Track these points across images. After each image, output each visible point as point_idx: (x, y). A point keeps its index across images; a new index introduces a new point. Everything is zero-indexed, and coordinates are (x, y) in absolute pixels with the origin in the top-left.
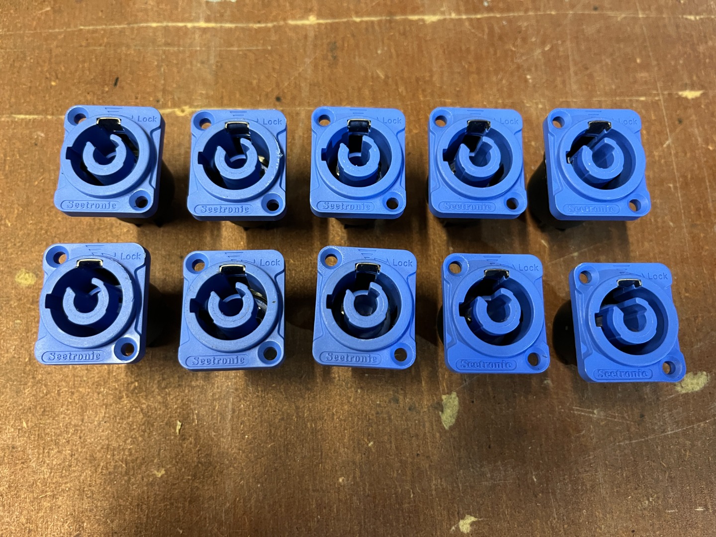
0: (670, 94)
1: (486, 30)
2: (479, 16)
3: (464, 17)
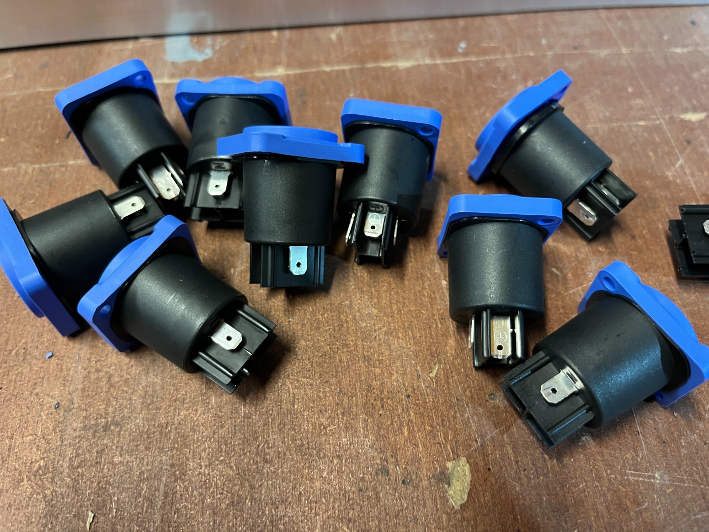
0: (671, 118)
1: (463, 72)
2: (454, 60)
3: (439, 62)
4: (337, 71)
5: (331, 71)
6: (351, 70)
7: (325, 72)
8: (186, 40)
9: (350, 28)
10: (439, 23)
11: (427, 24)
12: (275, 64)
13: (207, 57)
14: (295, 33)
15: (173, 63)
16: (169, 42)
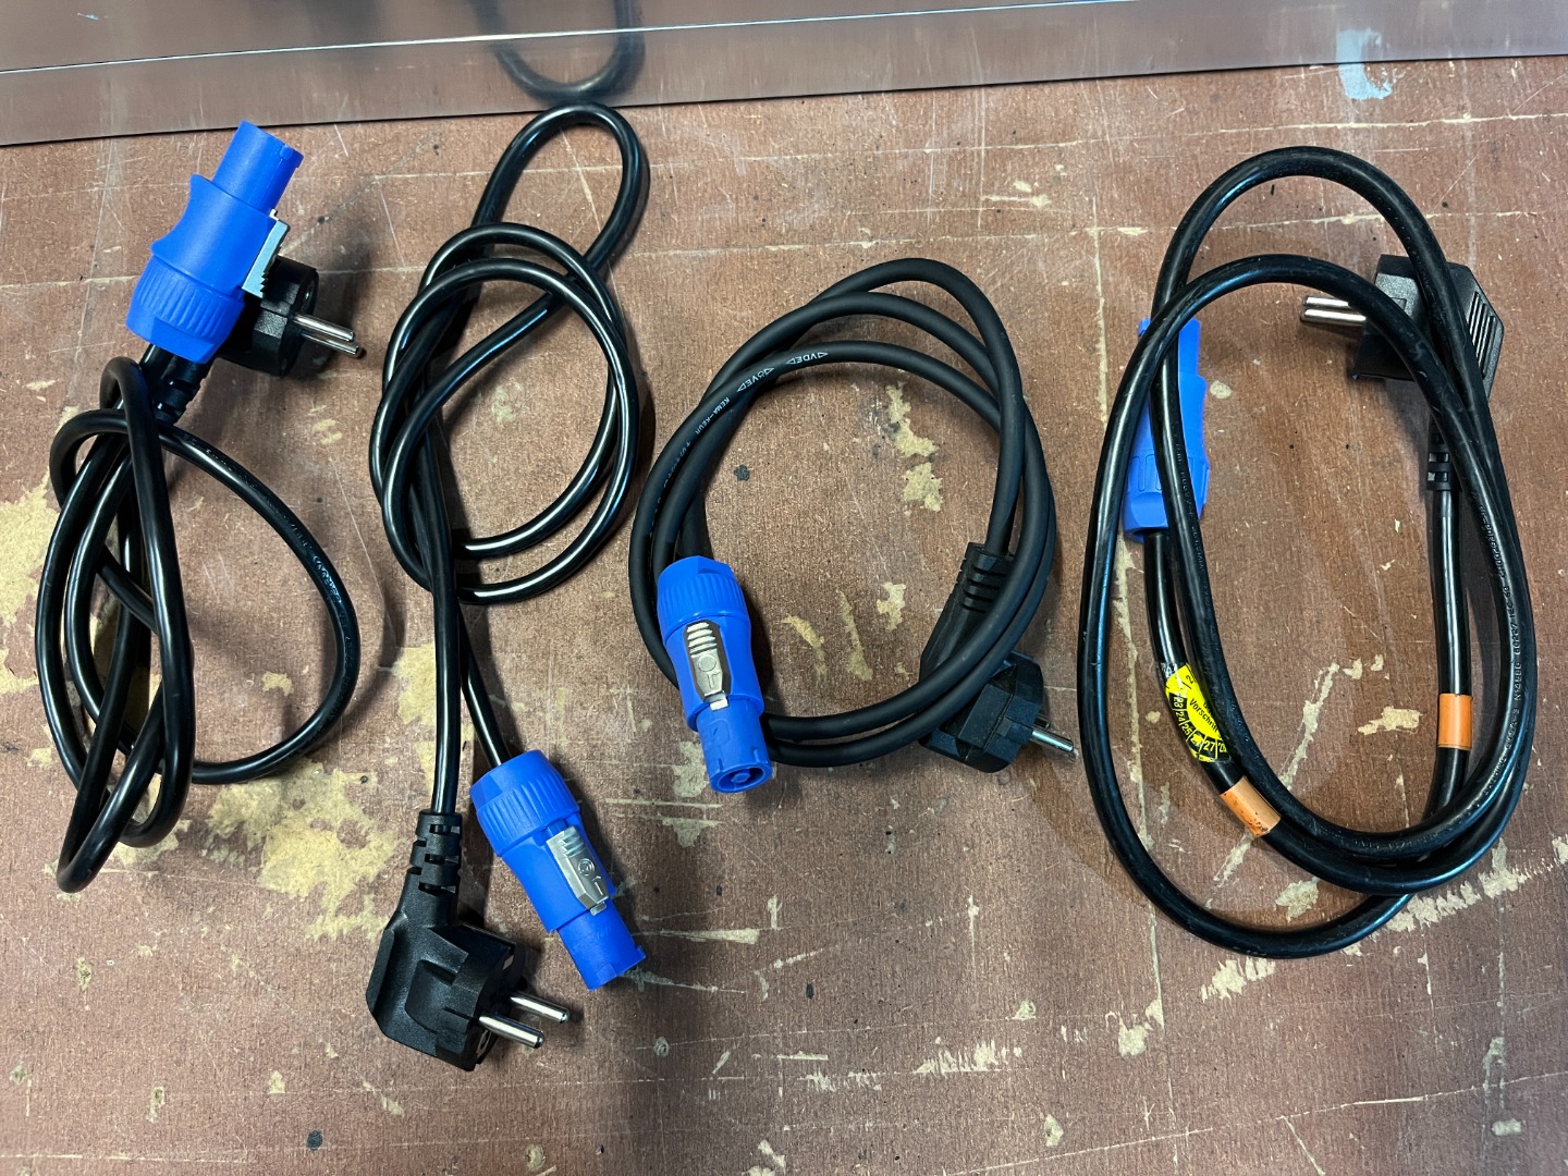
4: (1524, 120)
5: (1518, 120)
6: (1536, 120)
7: (1511, 121)
8: (1359, 70)
9: (1530, 62)
12: (1461, 109)
13: (1387, 94)
14: (1473, 65)
15: (1354, 100)
16: (1341, 68)
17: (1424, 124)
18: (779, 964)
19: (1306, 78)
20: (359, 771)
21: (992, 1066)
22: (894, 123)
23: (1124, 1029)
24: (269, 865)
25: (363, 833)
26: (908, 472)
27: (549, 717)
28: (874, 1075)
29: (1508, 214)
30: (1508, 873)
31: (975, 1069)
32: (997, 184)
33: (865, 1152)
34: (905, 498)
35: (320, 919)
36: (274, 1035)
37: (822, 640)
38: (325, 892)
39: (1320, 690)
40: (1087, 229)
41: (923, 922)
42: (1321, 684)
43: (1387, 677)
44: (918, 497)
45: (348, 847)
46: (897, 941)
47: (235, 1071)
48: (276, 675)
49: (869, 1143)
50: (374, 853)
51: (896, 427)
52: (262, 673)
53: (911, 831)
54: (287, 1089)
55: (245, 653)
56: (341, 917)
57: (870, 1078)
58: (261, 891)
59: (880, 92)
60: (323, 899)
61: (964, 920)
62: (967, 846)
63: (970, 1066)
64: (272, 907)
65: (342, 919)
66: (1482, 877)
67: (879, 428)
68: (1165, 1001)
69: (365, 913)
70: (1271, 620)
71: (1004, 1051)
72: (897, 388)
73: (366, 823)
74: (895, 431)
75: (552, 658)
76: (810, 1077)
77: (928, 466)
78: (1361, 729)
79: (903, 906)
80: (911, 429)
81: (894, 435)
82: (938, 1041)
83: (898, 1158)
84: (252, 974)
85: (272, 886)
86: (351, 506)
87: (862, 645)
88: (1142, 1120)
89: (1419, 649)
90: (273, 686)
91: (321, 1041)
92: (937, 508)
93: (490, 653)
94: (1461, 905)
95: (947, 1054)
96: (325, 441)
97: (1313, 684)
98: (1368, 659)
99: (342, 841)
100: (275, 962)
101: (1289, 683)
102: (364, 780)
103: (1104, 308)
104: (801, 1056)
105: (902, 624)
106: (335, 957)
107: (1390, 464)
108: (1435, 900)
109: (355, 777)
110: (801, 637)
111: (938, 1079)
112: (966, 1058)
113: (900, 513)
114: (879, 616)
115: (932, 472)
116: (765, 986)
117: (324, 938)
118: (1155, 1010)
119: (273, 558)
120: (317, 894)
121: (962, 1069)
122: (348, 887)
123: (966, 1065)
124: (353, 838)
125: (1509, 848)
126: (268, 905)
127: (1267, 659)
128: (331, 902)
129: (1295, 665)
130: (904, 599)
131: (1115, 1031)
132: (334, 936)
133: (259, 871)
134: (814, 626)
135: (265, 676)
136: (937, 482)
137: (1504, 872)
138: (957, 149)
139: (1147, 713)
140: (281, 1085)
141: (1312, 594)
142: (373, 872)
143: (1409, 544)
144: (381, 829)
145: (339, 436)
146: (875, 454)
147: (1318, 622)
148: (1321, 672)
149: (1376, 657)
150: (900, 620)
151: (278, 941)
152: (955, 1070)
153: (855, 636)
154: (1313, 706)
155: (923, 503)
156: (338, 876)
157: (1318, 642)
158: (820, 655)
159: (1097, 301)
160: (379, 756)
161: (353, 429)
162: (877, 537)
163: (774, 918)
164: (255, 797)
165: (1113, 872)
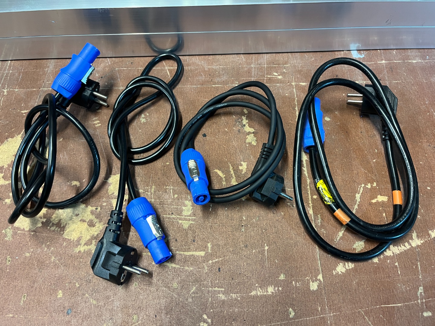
4: (398, 62)
5: (396, 62)
6: (401, 62)
7: (395, 62)
8: (356, 51)
9: (398, 50)
10: (421, 50)
11: (417, 51)
12: (382, 60)
13: (363, 57)
14: (384, 51)
15: (355, 58)
16: (351, 51)
17: (373, 63)
18: (210, 262)
19: (343, 53)
20: (95, 206)
21: (273, 293)
22: (244, 60)
23: (311, 283)
24: (66, 231)
25: (94, 223)
26: (247, 136)
27: (149, 193)
28: (238, 295)
29: (396, 82)
30: (418, 240)
31: (268, 294)
32: (269, 73)
33: (235, 318)
34: (247, 142)
35: (79, 247)
36: (61, 279)
37: (225, 176)
38: (82, 239)
39: (360, 191)
40: (292, 83)
41: (252, 251)
42: (360, 189)
43: (378, 188)
44: (250, 141)
45: (90, 227)
46: (245, 256)
47: (48, 290)
48: (76, 182)
49: (236, 316)
50: (97, 228)
51: (244, 125)
52: (72, 181)
53: (249, 226)
54: (63, 295)
55: (68, 176)
56: (85, 246)
57: (237, 296)
58: (63, 238)
59: (240, 54)
60: (81, 241)
61: (264, 250)
62: (264, 230)
63: (266, 293)
64: (66, 243)
65: (86, 246)
66: (410, 241)
67: (240, 125)
68: (323, 275)
69: (92, 245)
70: (345, 173)
71: (276, 288)
72: (245, 117)
73: (96, 220)
74: (244, 126)
75: (151, 178)
76: (219, 295)
77: (253, 135)
78: (372, 201)
79: (246, 246)
80: (248, 126)
81: (244, 127)
82: (257, 285)
83: (245, 320)
84: (57, 262)
85: (66, 237)
86: (101, 141)
87: (235, 177)
88: (318, 310)
89: (385, 181)
90: (74, 184)
91: (75, 281)
92: (255, 144)
93: (135, 177)
94: (405, 249)
95: (260, 289)
96: (96, 126)
97: (358, 189)
98: (372, 183)
99: (88, 225)
100: (64, 258)
101: (351, 189)
102: (96, 209)
103: (297, 100)
104: (216, 289)
105: (246, 172)
106: (82, 257)
107: (373, 136)
108: (398, 247)
109: (94, 208)
110: (219, 175)
111: (256, 297)
112: (265, 290)
113: (246, 145)
114: (240, 170)
115: (254, 136)
116: (206, 268)
117: (80, 252)
118: (320, 277)
119: (79, 153)
120: (79, 239)
121: (264, 294)
122: (88, 237)
123: (265, 292)
124: (91, 224)
125: (417, 233)
126: (65, 242)
127: (345, 183)
128: (83, 242)
129: (352, 184)
130: (247, 166)
131: (309, 283)
132: (83, 251)
133: (64, 233)
134: (223, 172)
135: (73, 182)
136: (255, 138)
137: (416, 240)
138: (259, 66)
139: (313, 196)
140: (61, 295)
141: (355, 167)
142: (96, 233)
143: (380, 155)
144: (100, 222)
145: (100, 124)
146: (239, 132)
147: (358, 174)
148: (360, 186)
149: (374, 183)
150: (245, 171)
151: (66, 253)
152: (262, 294)
153: (233, 175)
154: (358, 195)
155: (251, 143)
156: (86, 234)
157: (358, 179)
158: (224, 179)
159: (295, 99)
160: (101, 203)
161: (104, 123)
162: (239, 151)
163: (210, 249)
164: (65, 213)
165: (306, 238)
